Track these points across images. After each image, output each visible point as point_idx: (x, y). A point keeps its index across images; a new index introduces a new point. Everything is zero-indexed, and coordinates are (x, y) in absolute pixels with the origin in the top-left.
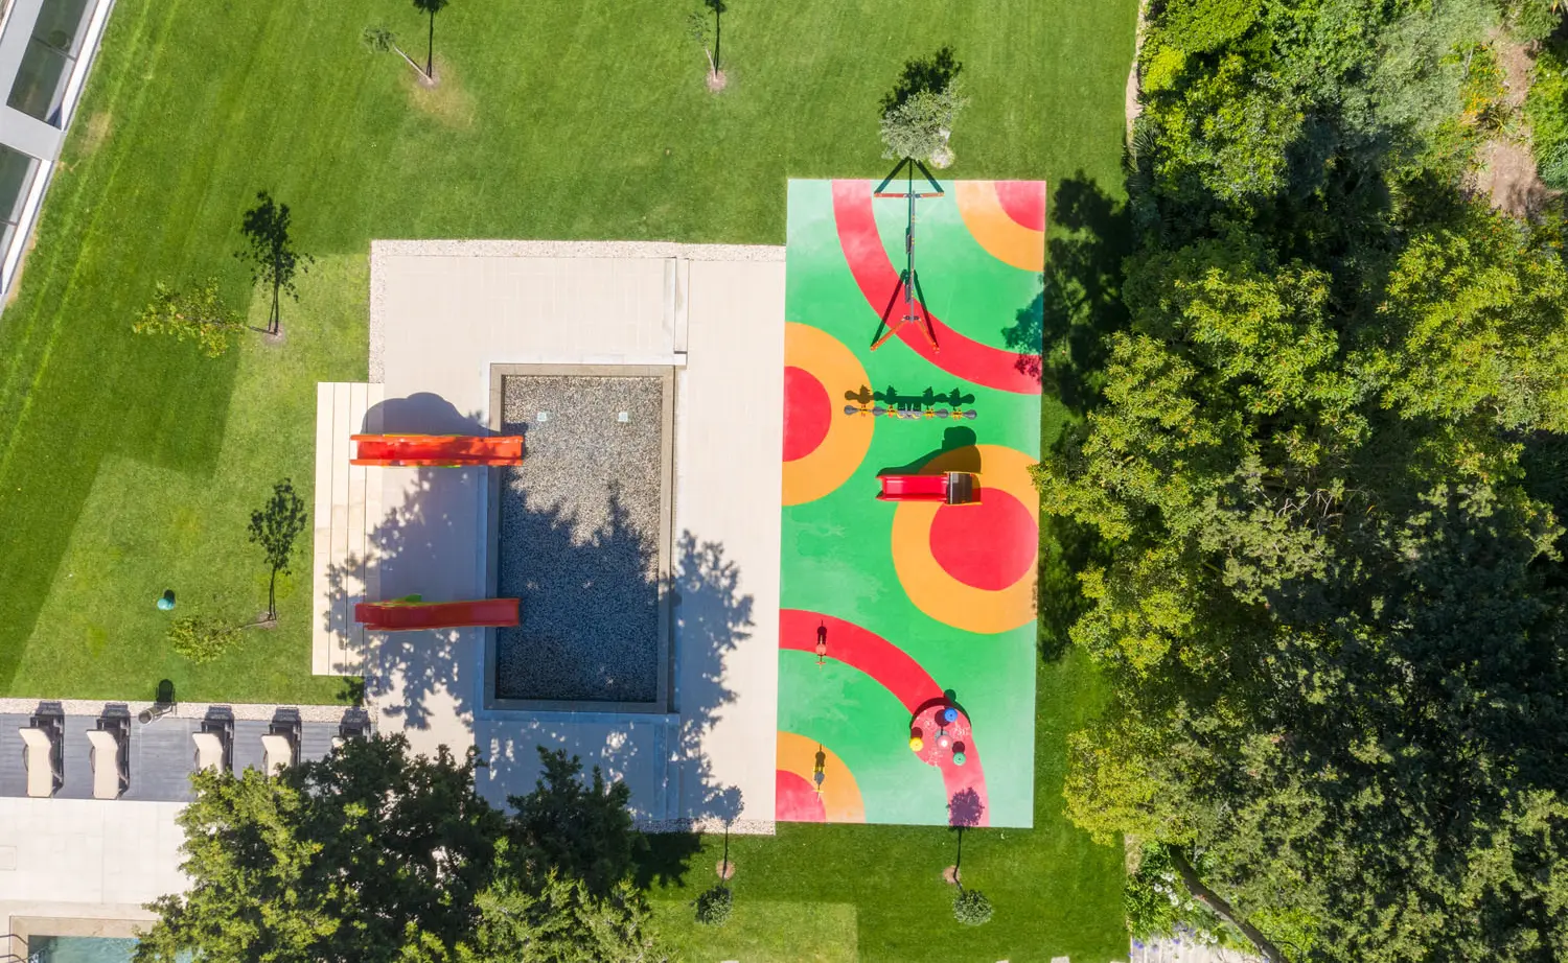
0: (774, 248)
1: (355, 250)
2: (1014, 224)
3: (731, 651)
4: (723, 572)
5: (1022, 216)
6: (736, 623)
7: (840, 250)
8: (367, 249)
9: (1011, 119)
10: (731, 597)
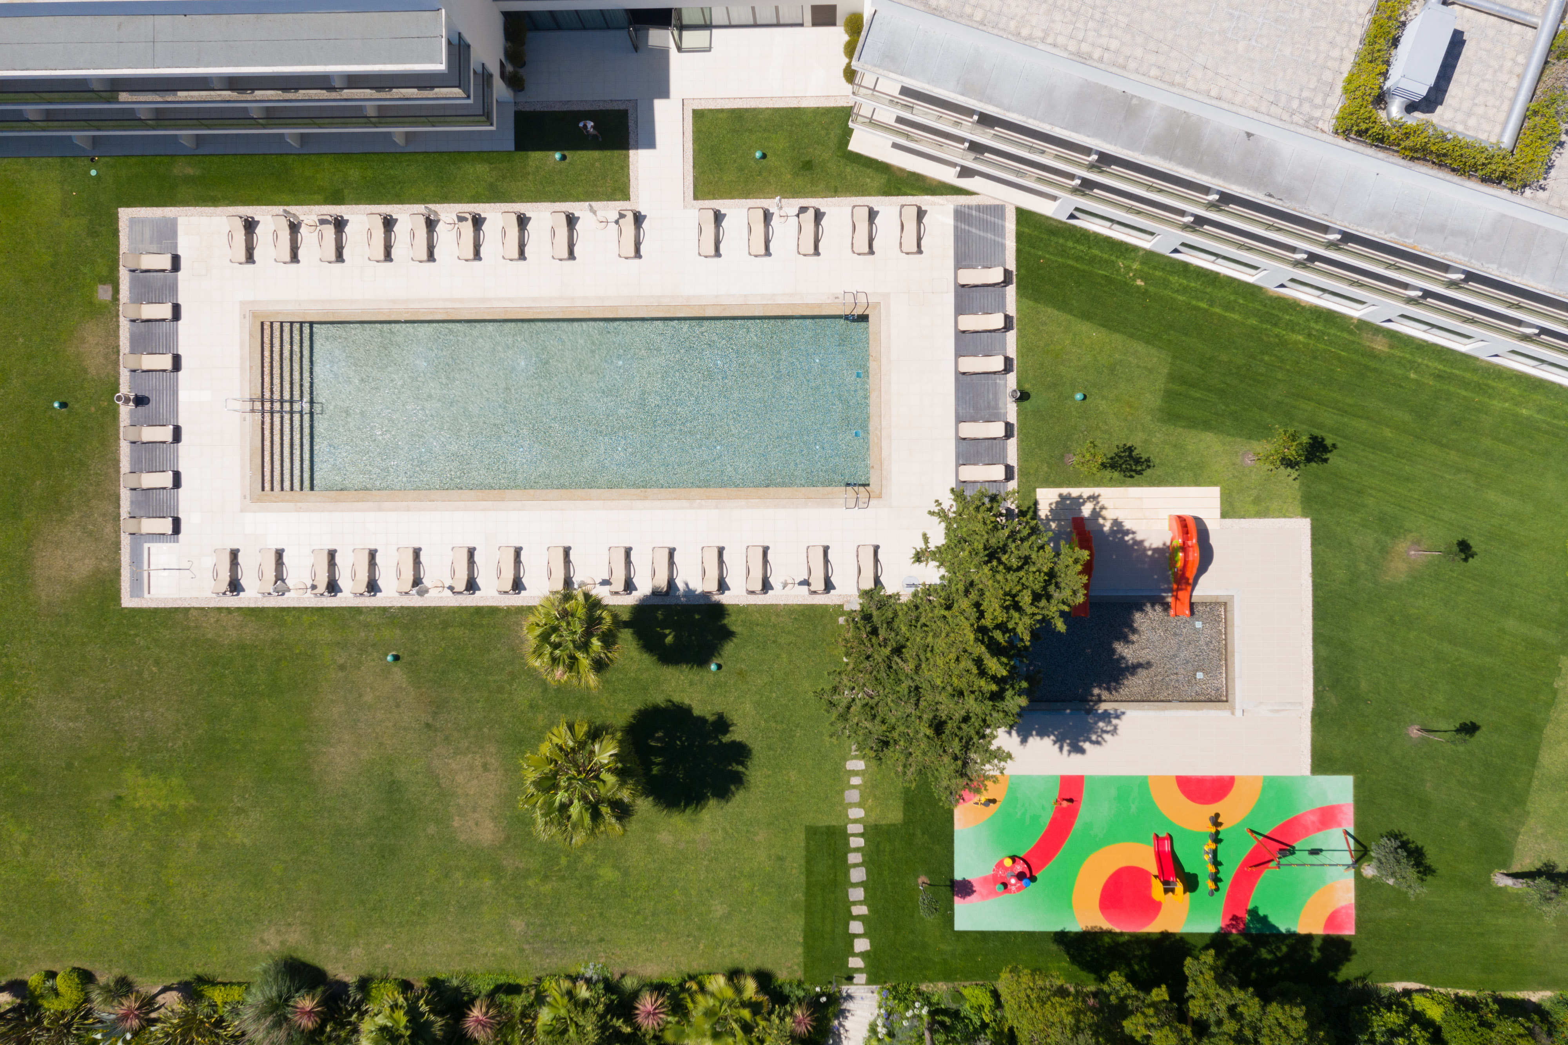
0: (1309, 768)
1: (1303, 509)
2: (1327, 915)
3: (1052, 743)
4: (1100, 736)
5: (1332, 920)
6: (1069, 745)
7: (1308, 809)
8: (1305, 516)
9: (1392, 913)
10: (1084, 741)
